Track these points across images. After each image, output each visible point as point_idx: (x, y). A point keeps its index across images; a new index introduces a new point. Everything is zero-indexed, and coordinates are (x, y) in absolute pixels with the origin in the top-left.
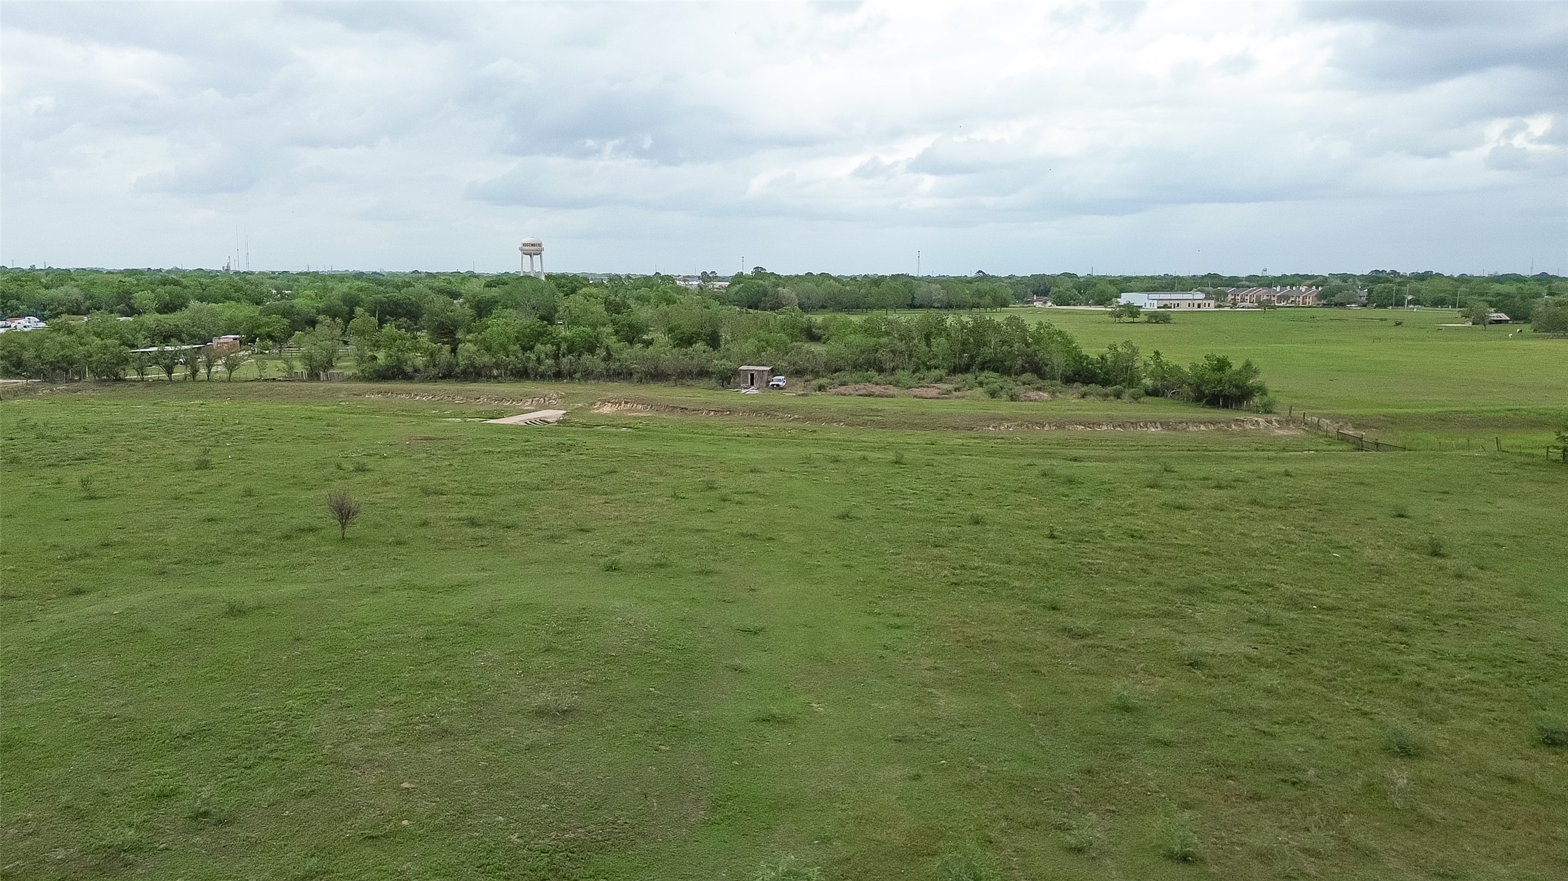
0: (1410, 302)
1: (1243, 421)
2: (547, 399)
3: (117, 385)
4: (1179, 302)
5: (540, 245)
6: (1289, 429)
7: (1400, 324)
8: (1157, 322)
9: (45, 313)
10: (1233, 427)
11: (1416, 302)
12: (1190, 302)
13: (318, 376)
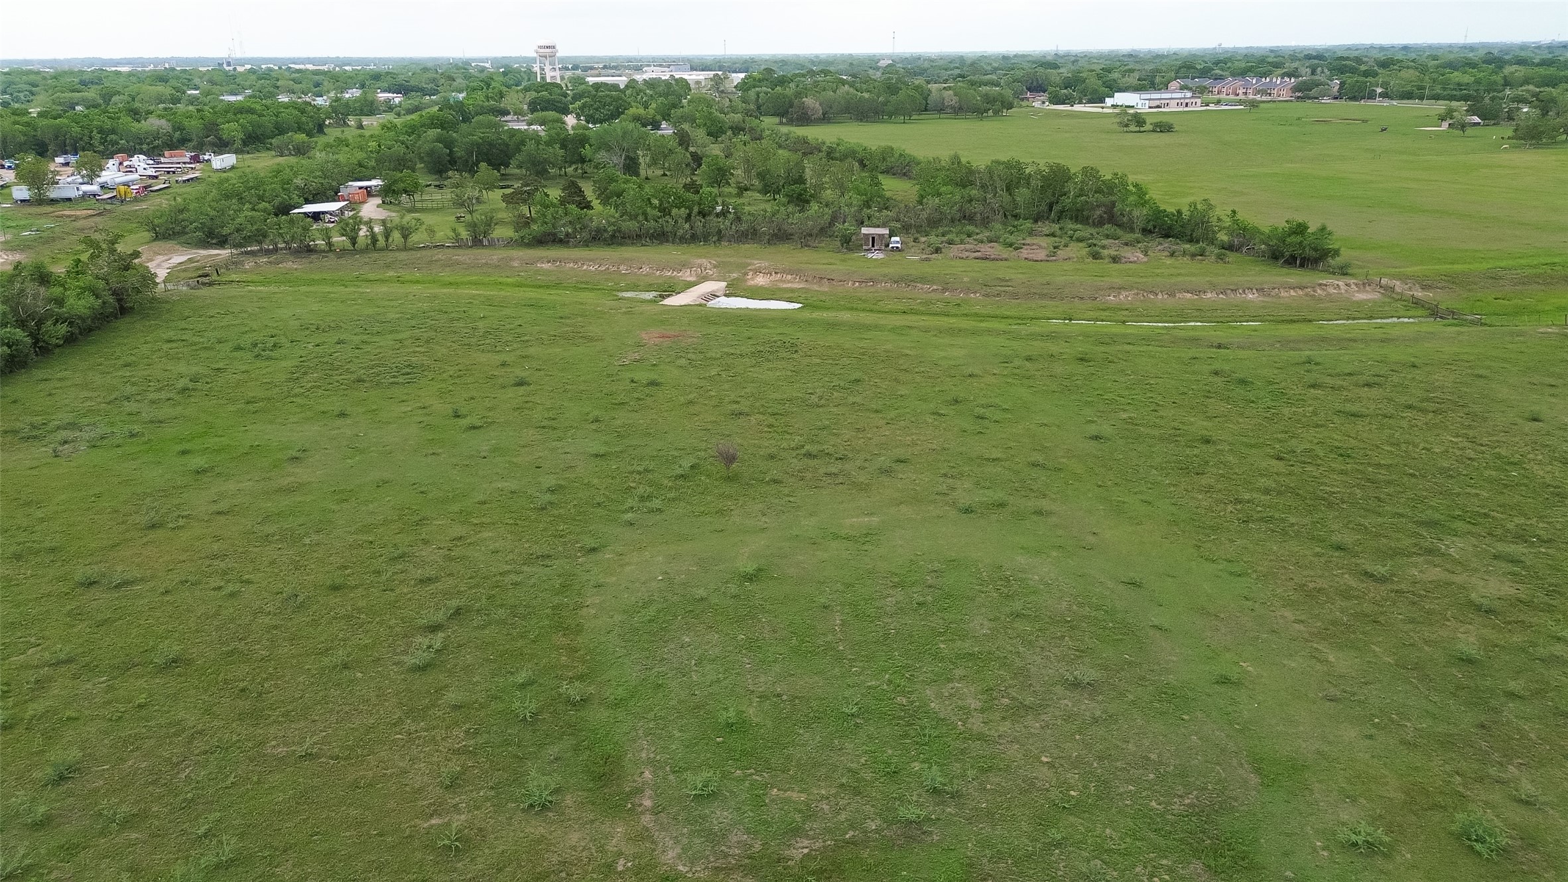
0: (1381, 95)
1: (1326, 285)
2: (703, 269)
3: (312, 257)
4: (1168, 101)
5: (554, 47)
6: (1367, 292)
7: (1385, 130)
8: (1161, 131)
9: (143, 146)
10: (1319, 291)
11: (1384, 95)
12: (1178, 101)
13: (481, 241)
